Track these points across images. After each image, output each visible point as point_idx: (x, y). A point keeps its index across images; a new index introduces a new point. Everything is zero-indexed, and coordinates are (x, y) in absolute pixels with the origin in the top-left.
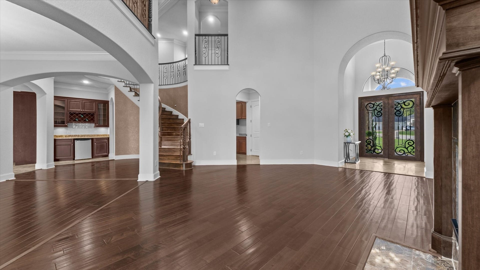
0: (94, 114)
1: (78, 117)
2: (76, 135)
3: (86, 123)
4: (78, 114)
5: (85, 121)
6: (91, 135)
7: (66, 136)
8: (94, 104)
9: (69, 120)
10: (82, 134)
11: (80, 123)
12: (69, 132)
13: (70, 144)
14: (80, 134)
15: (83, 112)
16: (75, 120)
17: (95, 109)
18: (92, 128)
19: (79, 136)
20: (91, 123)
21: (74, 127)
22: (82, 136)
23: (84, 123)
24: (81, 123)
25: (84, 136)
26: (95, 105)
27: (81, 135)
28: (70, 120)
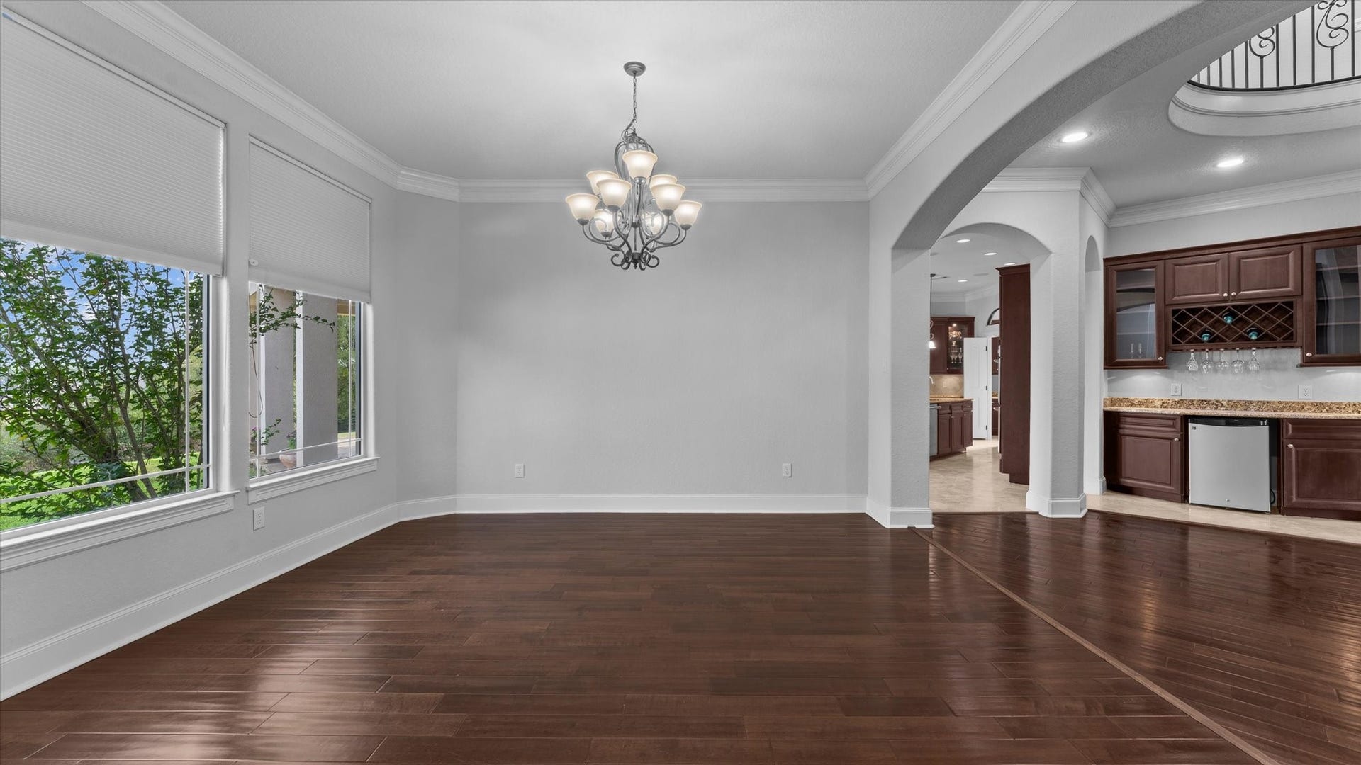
0: (1290, 304)
1: (1212, 326)
2: (1208, 402)
3: (1249, 348)
4: (1211, 313)
5: (1242, 342)
6: (1279, 402)
7: (1164, 405)
8: (1291, 255)
9: (1170, 340)
10: (1235, 398)
11: (1218, 349)
12: (1176, 388)
13: (1170, 435)
14: (1223, 397)
15: (1232, 301)
16: (1196, 341)
17: (1295, 283)
18: (1285, 370)
19: (1217, 404)
20: (1275, 348)
21: (1192, 366)
22: (1233, 405)
23: (1242, 349)
24: (1226, 349)
25: (1246, 404)
26: (1295, 262)
27: (1229, 401)
28: (1175, 342)
